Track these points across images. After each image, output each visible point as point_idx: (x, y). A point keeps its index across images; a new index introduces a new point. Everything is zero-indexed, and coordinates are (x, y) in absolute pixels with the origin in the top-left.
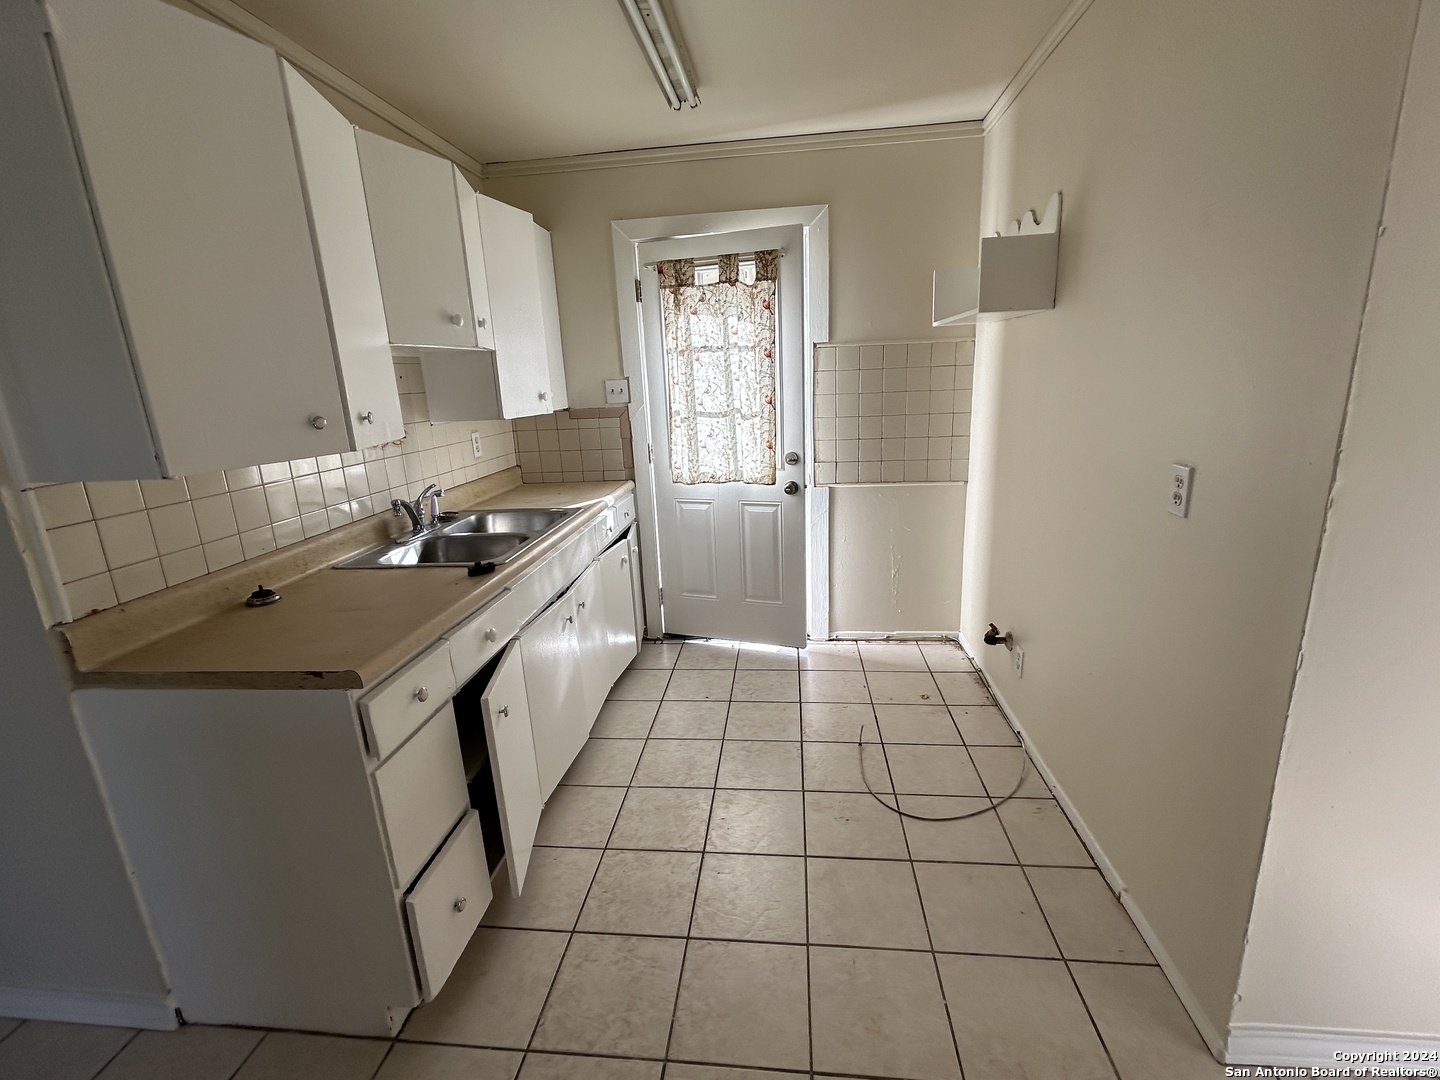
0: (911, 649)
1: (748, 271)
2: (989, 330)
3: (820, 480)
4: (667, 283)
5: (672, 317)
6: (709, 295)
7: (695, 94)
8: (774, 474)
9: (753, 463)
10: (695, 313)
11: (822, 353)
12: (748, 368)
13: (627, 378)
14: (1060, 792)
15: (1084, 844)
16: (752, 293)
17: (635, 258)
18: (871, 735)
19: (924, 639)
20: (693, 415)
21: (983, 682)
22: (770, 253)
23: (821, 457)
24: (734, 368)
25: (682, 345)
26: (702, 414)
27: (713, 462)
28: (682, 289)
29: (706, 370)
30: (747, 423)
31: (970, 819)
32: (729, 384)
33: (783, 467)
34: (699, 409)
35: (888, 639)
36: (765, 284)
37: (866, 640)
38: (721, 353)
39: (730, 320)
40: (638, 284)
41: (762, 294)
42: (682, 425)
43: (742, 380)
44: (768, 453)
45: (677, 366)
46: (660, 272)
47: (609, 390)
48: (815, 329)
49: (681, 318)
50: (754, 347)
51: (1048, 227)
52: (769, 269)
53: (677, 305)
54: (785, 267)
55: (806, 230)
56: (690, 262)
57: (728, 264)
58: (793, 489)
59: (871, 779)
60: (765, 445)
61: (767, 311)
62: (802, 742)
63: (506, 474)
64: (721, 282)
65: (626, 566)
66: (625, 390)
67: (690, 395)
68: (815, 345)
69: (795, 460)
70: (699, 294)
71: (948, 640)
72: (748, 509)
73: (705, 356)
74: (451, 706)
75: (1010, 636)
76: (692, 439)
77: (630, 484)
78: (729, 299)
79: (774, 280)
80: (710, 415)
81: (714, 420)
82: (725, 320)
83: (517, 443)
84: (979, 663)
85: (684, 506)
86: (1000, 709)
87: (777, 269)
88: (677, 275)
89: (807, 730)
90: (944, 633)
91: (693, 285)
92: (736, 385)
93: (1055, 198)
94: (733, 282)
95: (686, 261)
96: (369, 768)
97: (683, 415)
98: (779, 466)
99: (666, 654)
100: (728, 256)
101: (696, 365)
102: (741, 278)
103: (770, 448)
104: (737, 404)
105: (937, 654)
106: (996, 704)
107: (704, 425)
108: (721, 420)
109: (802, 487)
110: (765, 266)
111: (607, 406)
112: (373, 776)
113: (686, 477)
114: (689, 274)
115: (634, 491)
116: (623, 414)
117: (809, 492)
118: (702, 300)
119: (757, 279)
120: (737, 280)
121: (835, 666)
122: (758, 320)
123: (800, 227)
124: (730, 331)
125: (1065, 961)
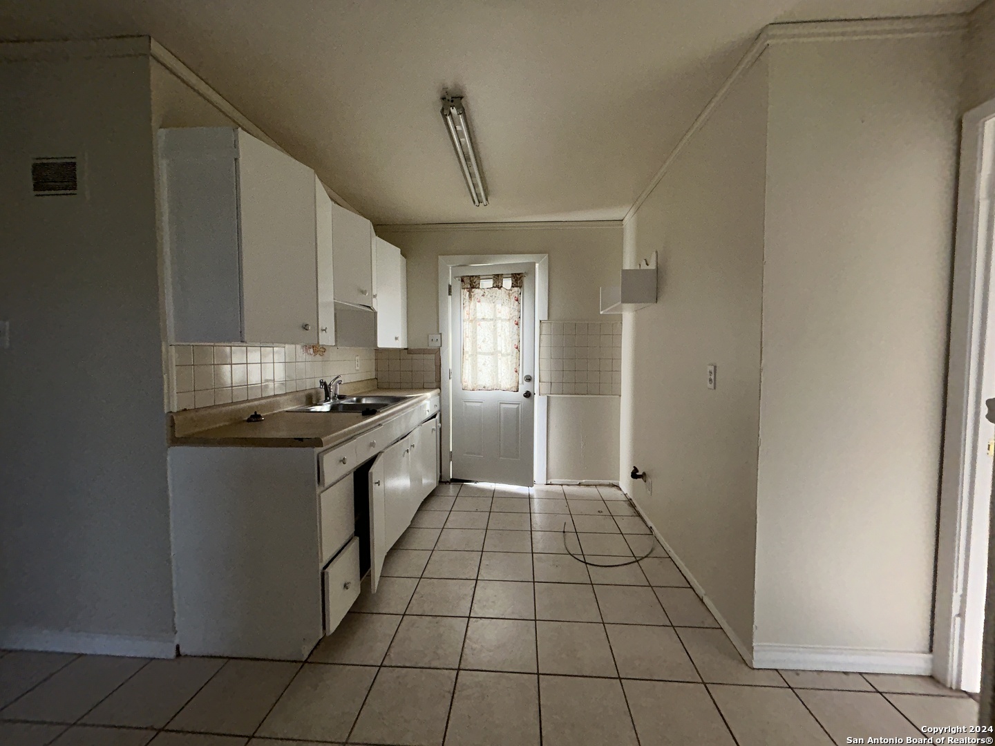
0: (592, 490)
1: (507, 283)
2: (628, 316)
3: (542, 392)
4: (466, 286)
5: (467, 304)
6: (487, 293)
7: (487, 200)
8: (518, 386)
9: (506, 378)
10: (479, 302)
11: (544, 325)
12: (506, 331)
13: (441, 334)
14: (672, 553)
15: (685, 577)
16: (509, 293)
17: (449, 276)
18: (570, 528)
19: (600, 485)
20: (475, 354)
21: (632, 505)
22: (519, 274)
23: (543, 380)
24: (499, 330)
25: (471, 317)
26: (480, 353)
27: (485, 379)
28: (473, 290)
29: (484, 331)
30: (504, 358)
31: (625, 566)
32: (495, 338)
33: (523, 383)
34: (479, 350)
35: (579, 485)
36: (516, 289)
37: (568, 485)
38: (492, 322)
39: (497, 306)
40: (450, 287)
41: (514, 294)
42: (469, 359)
43: (503, 336)
44: (515, 374)
45: (467, 327)
46: (462, 281)
47: (430, 339)
48: (541, 312)
49: (472, 303)
50: (509, 320)
51: (652, 266)
52: (519, 282)
53: (470, 297)
54: (526, 281)
55: (537, 265)
56: (478, 277)
57: (497, 279)
58: (528, 395)
59: (569, 549)
60: (514, 370)
61: (517, 302)
62: (531, 531)
63: (369, 382)
64: (493, 287)
65: (434, 432)
66: (439, 340)
67: (474, 342)
68: (540, 321)
69: (529, 379)
70: (482, 293)
71: (613, 486)
72: (503, 406)
73: (483, 323)
74: (352, 476)
75: (644, 474)
76: (474, 365)
77: (437, 391)
78: (497, 295)
79: (520, 287)
80: (485, 354)
81: (487, 357)
82: (495, 306)
83: (377, 365)
84: (630, 495)
85: (467, 403)
86: (642, 518)
87: (522, 282)
88: (471, 283)
89: (534, 525)
90: (611, 482)
91: (479, 288)
92: (499, 339)
93: (654, 254)
94: (500, 287)
95: (476, 276)
96: (318, 491)
97: (470, 353)
98: (520, 382)
99: (452, 489)
100: (498, 275)
101: (478, 328)
102: (503, 286)
103: (516, 372)
104: (499, 349)
105: (607, 492)
106: (639, 515)
107: (481, 359)
108: (491, 357)
109: (532, 394)
110: (516, 281)
111: (428, 348)
112: (319, 496)
113: (470, 387)
114: (477, 283)
115: (439, 394)
116: (437, 353)
117: (536, 397)
118: (483, 295)
119: (512, 287)
120: (502, 287)
121: (549, 498)
122: (512, 306)
123: (534, 263)
124: (497, 311)
125: (674, 627)
